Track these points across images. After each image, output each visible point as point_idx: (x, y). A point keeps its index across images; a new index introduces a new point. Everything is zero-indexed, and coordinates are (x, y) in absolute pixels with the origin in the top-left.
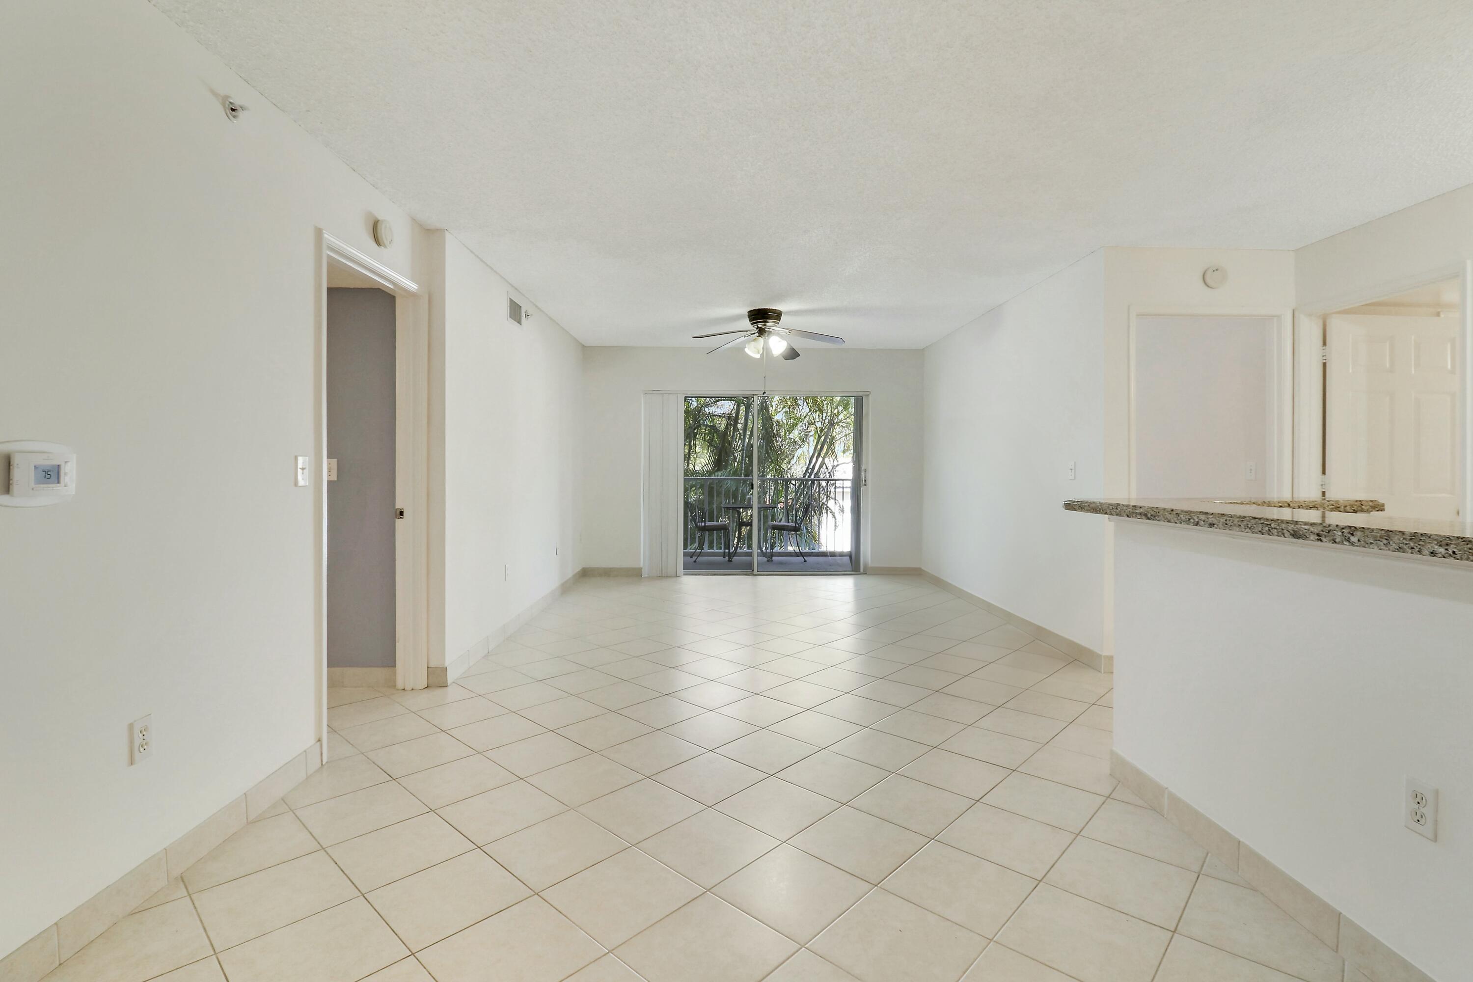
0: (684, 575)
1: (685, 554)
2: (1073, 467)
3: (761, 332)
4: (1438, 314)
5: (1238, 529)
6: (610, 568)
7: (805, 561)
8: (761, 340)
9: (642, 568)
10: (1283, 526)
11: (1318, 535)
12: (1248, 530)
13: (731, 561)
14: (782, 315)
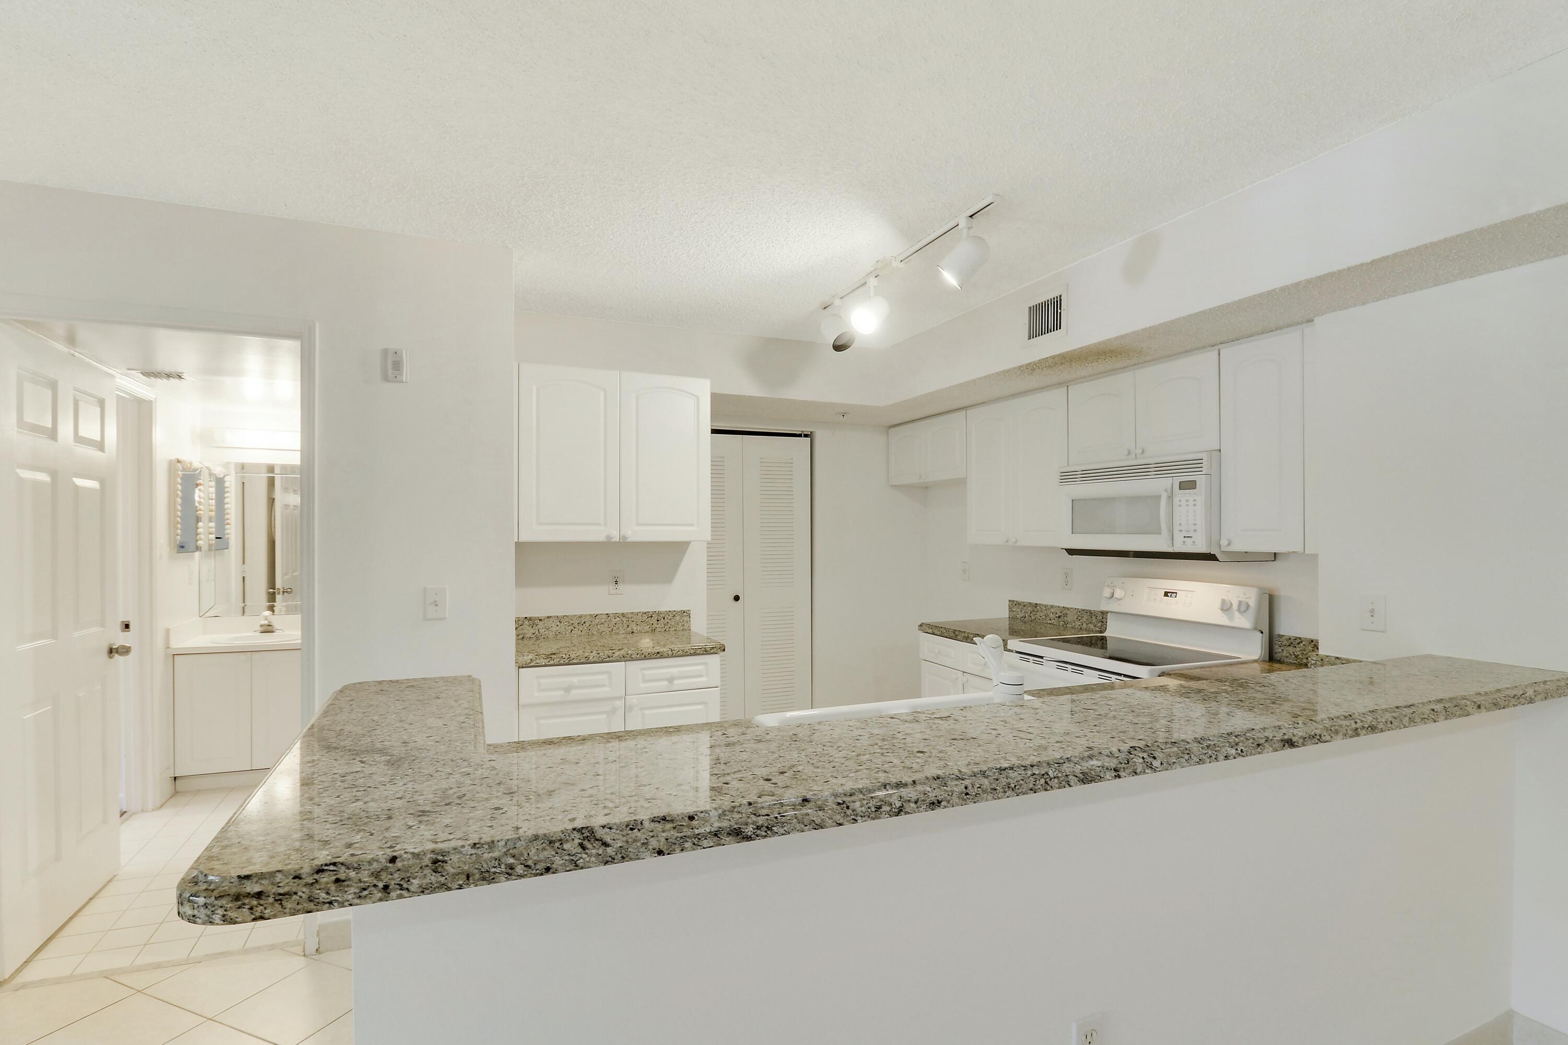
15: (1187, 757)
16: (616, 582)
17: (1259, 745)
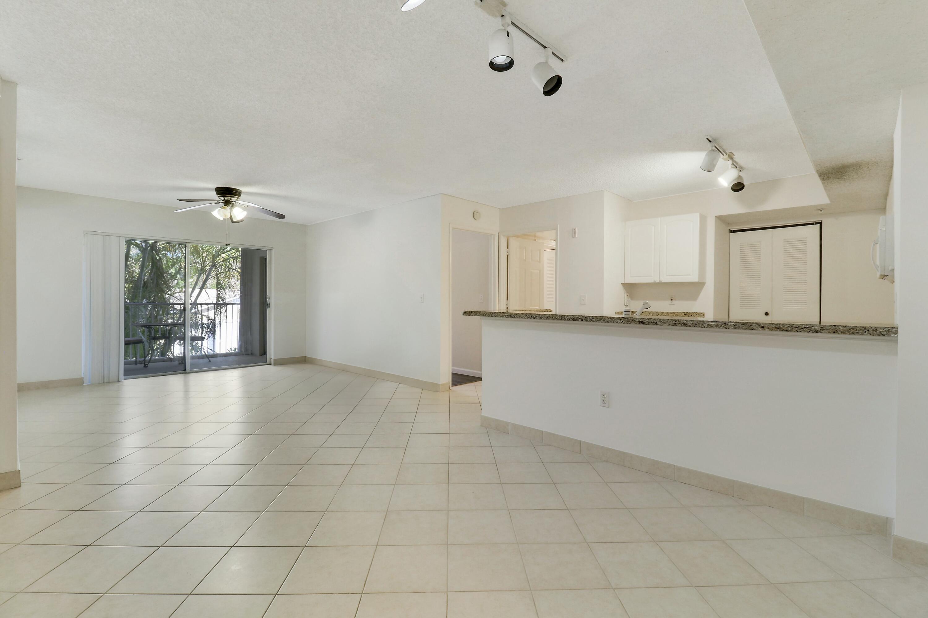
0: (125, 379)
1: (125, 364)
2: (422, 297)
3: (227, 203)
4: (535, 240)
5: (552, 319)
6: (48, 381)
7: (210, 361)
8: (228, 208)
9: (83, 378)
10: (569, 317)
11: (582, 319)
12: (556, 319)
13: (147, 367)
14: (242, 193)
15: (603, 320)
16: (672, 300)
17: (629, 321)
